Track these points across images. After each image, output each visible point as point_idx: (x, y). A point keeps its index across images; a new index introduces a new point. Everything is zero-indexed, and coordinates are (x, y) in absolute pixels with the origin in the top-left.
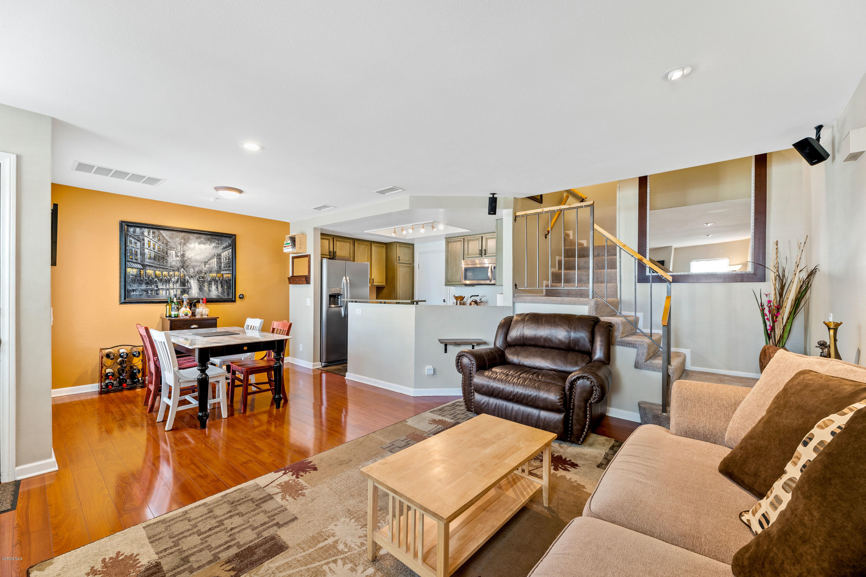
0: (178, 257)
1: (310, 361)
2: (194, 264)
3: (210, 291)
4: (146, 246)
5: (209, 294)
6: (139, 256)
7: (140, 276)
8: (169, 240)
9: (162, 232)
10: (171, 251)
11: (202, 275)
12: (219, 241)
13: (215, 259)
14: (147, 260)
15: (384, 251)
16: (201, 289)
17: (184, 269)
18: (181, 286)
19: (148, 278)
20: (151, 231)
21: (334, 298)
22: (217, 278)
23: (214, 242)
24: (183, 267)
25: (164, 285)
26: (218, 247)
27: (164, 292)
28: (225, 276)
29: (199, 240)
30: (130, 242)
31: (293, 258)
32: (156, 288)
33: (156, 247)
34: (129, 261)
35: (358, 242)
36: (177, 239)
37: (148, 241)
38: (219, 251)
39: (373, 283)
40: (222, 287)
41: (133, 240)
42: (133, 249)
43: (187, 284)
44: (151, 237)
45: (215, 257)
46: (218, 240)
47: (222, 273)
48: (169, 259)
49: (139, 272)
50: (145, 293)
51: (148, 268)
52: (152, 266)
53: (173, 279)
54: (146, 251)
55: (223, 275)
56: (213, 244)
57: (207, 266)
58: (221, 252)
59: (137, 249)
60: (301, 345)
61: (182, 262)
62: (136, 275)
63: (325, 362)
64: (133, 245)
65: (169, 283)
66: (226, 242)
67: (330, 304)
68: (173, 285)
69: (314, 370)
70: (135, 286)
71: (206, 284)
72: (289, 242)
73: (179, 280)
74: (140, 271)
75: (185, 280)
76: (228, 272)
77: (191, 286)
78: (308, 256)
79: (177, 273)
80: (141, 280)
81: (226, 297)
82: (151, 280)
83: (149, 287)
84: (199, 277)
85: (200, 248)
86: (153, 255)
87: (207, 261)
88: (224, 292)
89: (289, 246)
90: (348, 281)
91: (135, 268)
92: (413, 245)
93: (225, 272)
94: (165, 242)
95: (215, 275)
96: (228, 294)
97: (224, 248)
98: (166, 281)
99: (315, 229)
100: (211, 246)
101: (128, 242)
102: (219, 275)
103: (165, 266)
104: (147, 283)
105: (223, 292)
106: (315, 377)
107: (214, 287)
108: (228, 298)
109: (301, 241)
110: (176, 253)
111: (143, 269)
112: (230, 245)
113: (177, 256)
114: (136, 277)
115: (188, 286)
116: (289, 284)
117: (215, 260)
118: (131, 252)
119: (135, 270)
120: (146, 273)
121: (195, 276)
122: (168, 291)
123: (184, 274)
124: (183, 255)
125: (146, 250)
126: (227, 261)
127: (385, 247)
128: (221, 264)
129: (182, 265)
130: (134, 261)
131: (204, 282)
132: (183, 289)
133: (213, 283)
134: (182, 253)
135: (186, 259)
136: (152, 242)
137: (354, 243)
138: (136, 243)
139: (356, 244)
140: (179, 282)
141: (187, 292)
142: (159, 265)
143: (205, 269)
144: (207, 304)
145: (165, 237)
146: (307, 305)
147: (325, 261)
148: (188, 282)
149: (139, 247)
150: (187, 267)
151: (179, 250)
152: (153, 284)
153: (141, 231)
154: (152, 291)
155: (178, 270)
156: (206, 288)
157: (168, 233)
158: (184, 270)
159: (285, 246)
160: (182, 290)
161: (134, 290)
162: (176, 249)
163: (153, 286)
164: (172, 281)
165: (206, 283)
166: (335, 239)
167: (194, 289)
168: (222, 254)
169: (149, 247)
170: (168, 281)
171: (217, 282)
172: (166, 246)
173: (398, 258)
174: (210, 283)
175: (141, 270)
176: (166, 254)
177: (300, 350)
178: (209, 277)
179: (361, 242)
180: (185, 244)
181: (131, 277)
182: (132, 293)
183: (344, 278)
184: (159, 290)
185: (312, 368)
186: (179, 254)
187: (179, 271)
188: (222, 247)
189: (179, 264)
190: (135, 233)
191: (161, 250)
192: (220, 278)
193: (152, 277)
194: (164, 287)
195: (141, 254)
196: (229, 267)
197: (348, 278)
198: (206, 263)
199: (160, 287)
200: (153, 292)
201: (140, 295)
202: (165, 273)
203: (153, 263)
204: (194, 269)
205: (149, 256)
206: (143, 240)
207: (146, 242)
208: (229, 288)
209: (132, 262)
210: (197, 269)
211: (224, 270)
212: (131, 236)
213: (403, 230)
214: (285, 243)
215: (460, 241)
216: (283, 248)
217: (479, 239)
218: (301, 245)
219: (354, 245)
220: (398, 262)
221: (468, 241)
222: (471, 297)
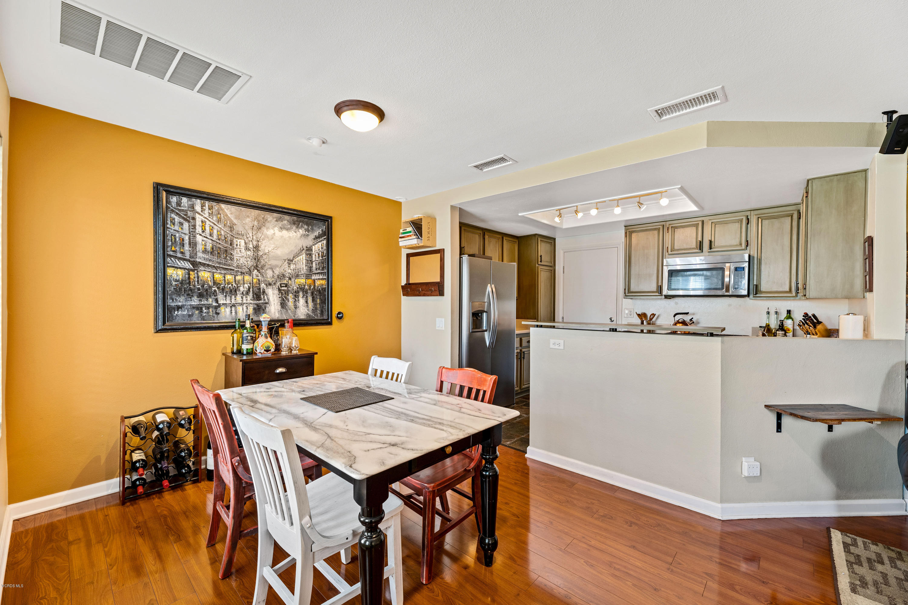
0: (249, 250)
2: (273, 262)
3: (296, 307)
4: (199, 229)
5: (295, 313)
6: (187, 247)
7: (190, 282)
8: (235, 221)
9: (223, 206)
10: (239, 241)
11: (285, 282)
12: (308, 227)
13: (304, 255)
14: (200, 254)
15: (515, 248)
16: (283, 305)
17: (258, 270)
18: (254, 299)
19: (203, 286)
20: (207, 203)
21: (477, 317)
22: (306, 287)
23: (302, 227)
24: (256, 267)
25: (228, 298)
26: (308, 235)
27: (228, 310)
28: (318, 283)
29: (280, 224)
30: (171, 222)
31: (410, 256)
32: (214, 304)
33: (215, 232)
34: (171, 256)
36: (248, 220)
37: (202, 222)
38: (308, 242)
40: (314, 300)
41: (177, 219)
42: (177, 235)
43: (262, 297)
44: (207, 215)
45: (304, 251)
46: (308, 224)
47: (313, 278)
48: (234, 253)
49: (187, 276)
50: (197, 312)
51: (202, 268)
52: (208, 265)
53: (242, 289)
54: (199, 239)
55: (314, 280)
56: (300, 230)
57: (292, 266)
58: (311, 243)
59: (183, 235)
61: (255, 259)
62: (182, 280)
64: (176, 228)
65: (236, 295)
66: (319, 228)
67: (472, 328)
68: (242, 298)
70: (181, 301)
71: (291, 297)
72: (410, 229)
73: (251, 290)
74: (189, 274)
75: (260, 289)
76: (321, 277)
77: (268, 300)
78: (441, 252)
79: (247, 278)
80: (191, 290)
81: (319, 317)
82: (207, 290)
83: (204, 302)
84: (281, 284)
85: (282, 237)
86: (209, 247)
87: (291, 259)
88: (316, 309)
89: (410, 236)
90: (494, 291)
91: (180, 268)
92: (555, 239)
93: (317, 277)
94: (228, 224)
95: (303, 281)
96: (322, 313)
97: (316, 238)
98: (231, 291)
99: (453, 207)
100: (298, 233)
101: (169, 222)
102: (309, 281)
103: (229, 266)
104: (200, 296)
105: (314, 310)
107: (302, 301)
108: (322, 318)
109: (429, 228)
110: (246, 243)
111: (193, 271)
112: (324, 234)
113: (247, 249)
114: (182, 283)
115: (264, 300)
116: (406, 294)
117: (303, 257)
118: (173, 240)
119: (180, 272)
120: (198, 277)
121: (275, 284)
122: (233, 309)
123: (259, 280)
124: (257, 248)
125: (198, 236)
126: (321, 258)
127: (517, 242)
128: (312, 263)
129: (255, 265)
130: (179, 255)
131: (287, 292)
132: (257, 305)
133: (301, 294)
134: (255, 243)
135: (260, 253)
136: (208, 222)
137: (484, 235)
138: (181, 224)
139: (486, 237)
140: (251, 294)
141: (263, 310)
142: (220, 263)
143: (290, 271)
144: (294, 328)
145: (229, 216)
147: (465, 258)
148: (264, 292)
149: (187, 232)
150: (262, 268)
151: (250, 239)
152: (210, 296)
153: (190, 203)
154: (208, 308)
155: (250, 273)
156: (291, 303)
157: (234, 208)
158: (257, 273)
159: (401, 236)
160: (255, 306)
161: (179, 308)
162: (245, 237)
163: (210, 300)
164: (240, 290)
165: (290, 295)
166: (462, 228)
167: (273, 305)
168: (313, 247)
169: (203, 232)
170: (234, 292)
171: (306, 292)
172: (231, 231)
173: (540, 258)
174: (296, 296)
175: (191, 273)
176: (231, 244)
178: (295, 284)
179: (491, 234)
180: (260, 228)
181: (174, 283)
182: (176, 312)
183: (489, 285)
184: (219, 306)
186: (251, 246)
187: (250, 275)
188: (312, 236)
189: (250, 263)
190: (180, 206)
191: (223, 238)
192: (310, 286)
193: (208, 284)
194: (228, 302)
195: (190, 244)
196: (323, 269)
197: (493, 286)
198: (290, 261)
199: (221, 302)
200: (211, 310)
201: (190, 316)
202: (229, 277)
203: (210, 260)
204: (273, 272)
205: (203, 247)
206: (194, 219)
207: (198, 223)
208: (323, 302)
209: (176, 257)
210: (277, 271)
211: (316, 273)
212: (172, 210)
213: (579, 212)
214: (401, 231)
215: (655, 229)
216: (400, 240)
217: (696, 226)
218: (430, 234)
219: (484, 239)
220: (540, 263)
221: (672, 228)
222: (674, 316)
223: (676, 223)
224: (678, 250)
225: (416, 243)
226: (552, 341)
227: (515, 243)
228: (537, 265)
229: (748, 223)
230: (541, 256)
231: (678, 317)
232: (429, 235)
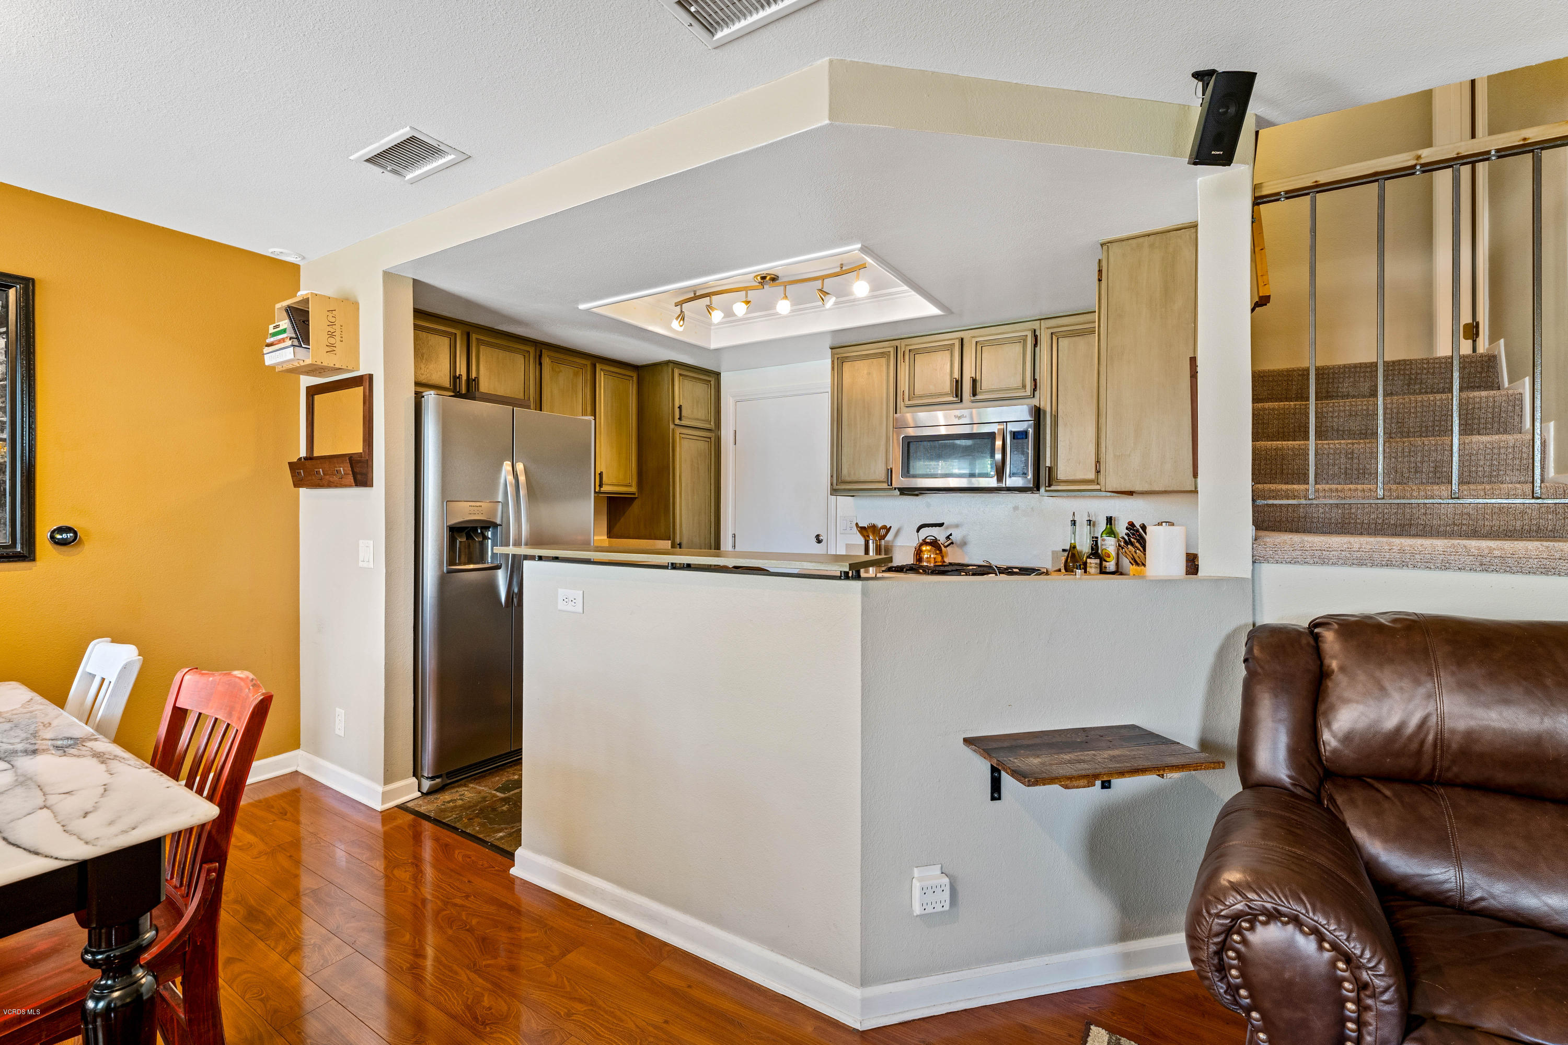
1: (371, 778)
15: (632, 390)
21: (469, 537)
31: (313, 392)
35: (553, 354)
39: (601, 486)
60: (340, 711)
63: (432, 778)
67: (451, 562)
69: (387, 816)
72: (285, 324)
78: (364, 382)
89: (283, 340)
90: (522, 479)
92: (718, 375)
99: (389, 277)
106: (389, 841)
109: (332, 324)
116: (298, 483)
127: (635, 379)
137: (540, 356)
139: (546, 361)
146: (361, 564)
147: (431, 398)
159: (269, 340)
166: (474, 337)
173: (677, 411)
177: (337, 732)
179: (562, 356)
183: (507, 466)
185: (379, 807)
197: (520, 467)
213: (713, 309)
214: (271, 330)
215: (883, 355)
216: (266, 350)
217: (950, 348)
218: (338, 338)
219: (540, 364)
220: (677, 422)
221: (911, 353)
222: (918, 531)
223: (916, 344)
224: (921, 397)
225: (292, 356)
226: (562, 592)
227: (630, 378)
228: (672, 426)
229: (1035, 345)
230: (680, 407)
231: (925, 532)
232: (332, 341)
